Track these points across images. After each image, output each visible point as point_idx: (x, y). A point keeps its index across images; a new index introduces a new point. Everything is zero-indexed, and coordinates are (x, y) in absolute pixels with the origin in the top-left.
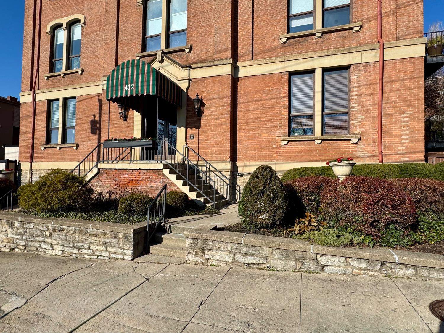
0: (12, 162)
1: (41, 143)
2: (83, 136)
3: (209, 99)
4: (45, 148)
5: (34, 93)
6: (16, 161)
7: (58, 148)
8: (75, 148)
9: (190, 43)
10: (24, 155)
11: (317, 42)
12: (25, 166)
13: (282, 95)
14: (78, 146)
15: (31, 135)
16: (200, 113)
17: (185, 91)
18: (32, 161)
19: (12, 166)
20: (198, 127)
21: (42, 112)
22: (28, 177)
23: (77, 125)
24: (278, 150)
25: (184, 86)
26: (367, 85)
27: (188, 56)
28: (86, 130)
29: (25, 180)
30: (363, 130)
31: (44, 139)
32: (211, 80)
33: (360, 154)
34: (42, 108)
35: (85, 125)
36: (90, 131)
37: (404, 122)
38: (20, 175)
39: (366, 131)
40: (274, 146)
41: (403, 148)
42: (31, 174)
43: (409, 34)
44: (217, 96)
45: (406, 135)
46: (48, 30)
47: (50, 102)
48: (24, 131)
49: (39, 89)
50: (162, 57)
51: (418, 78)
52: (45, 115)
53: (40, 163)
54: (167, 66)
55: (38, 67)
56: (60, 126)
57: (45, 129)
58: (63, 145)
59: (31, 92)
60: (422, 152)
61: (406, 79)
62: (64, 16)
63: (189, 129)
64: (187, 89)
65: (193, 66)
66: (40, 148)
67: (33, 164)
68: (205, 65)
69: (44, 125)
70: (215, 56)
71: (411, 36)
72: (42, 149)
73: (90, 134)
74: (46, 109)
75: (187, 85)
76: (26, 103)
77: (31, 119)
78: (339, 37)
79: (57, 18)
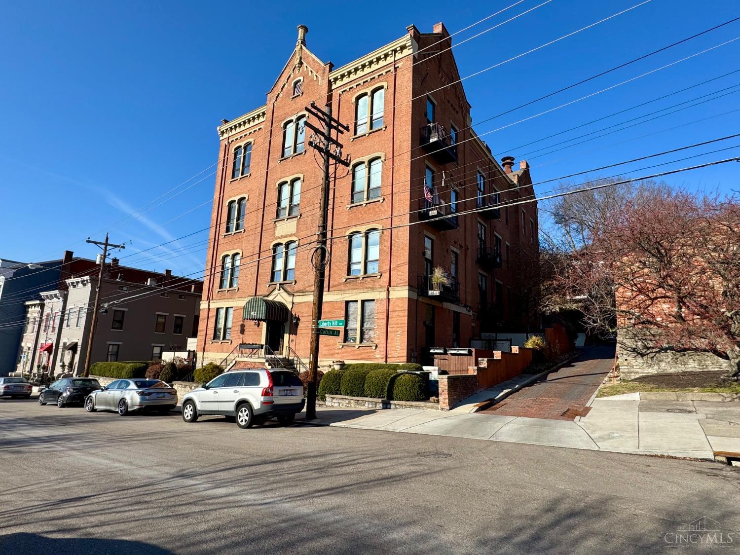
0: (192, 351)
1: (211, 338)
2: (235, 335)
3: (302, 317)
4: (212, 343)
5: (209, 302)
6: (194, 351)
7: (220, 343)
8: (230, 343)
9: (296, 279)
10: (199, 347)
11: (361, 282)
12: (199, 355)
13: (342, 316)
14: (232, 342)
15: (205, 332)
16: (297, 325)
17: (290, 310)
18: (204, 352)
19: (192, 354)
20: (296, 334)
21: (213, 316)
22: (201, 363)
23: (232, 327)
24: (338, 351)
25: (289, 307)
26: (382, 312)
27: (294, 287)
28: (238, 331)
29: (199, 366)
30: (379, 341)
31: (212, 336)
32: (304, 304)
33: (377, 356)
34: (213, 313)
35: (238, 327)
36: (240, 331)
37: (398, 337)
38: (196, 361)
39: (380, 342)
40: (336, 349)
41: (397, 353)
42: (203, 360)
43: (401, 283)
44: (306, 315)
45: (398, 345)
46: (221, 259)
47: (218, 309)
48: (201, 329)
49: (212, 300)
50: (280, 287)
51: (405, 310)
52: (214, 318)
53: (208, 353)
54: (282, 293)
55: (213, 284)
56: (222, 327)
57: (214, 328)
58: (223, 341)
59: (208, 302)
60: (405, 357)
61: (400, 311)
62: (231, 250)
63: (291, 335)
64: (292, 309)
65: (295, 294)
66: (209, 341)
67: (205, 353)
68: (301, 294)
69: (213, 325)
70: (307, 289)
71: (403, 284)
72: (211, 343)
73: (240, 334)
74: (215, 314)
75: (291, 307)
76: (204, 309)
77: (206, 320)
78: (371, 281)
79: (227, 250)
